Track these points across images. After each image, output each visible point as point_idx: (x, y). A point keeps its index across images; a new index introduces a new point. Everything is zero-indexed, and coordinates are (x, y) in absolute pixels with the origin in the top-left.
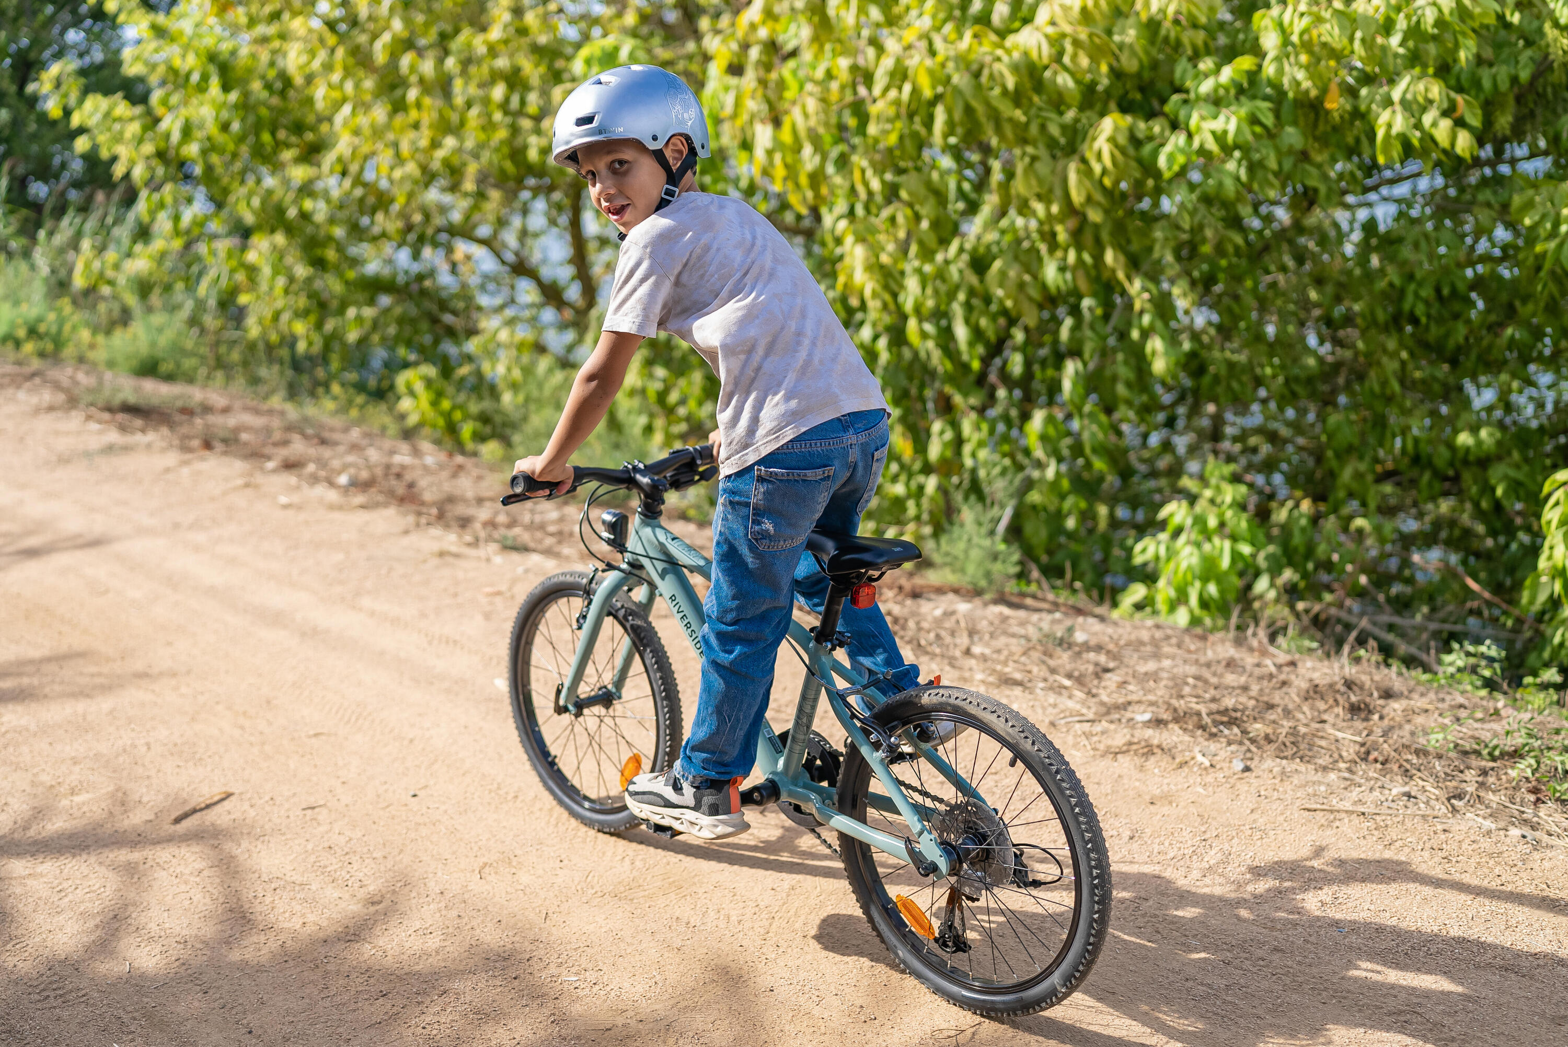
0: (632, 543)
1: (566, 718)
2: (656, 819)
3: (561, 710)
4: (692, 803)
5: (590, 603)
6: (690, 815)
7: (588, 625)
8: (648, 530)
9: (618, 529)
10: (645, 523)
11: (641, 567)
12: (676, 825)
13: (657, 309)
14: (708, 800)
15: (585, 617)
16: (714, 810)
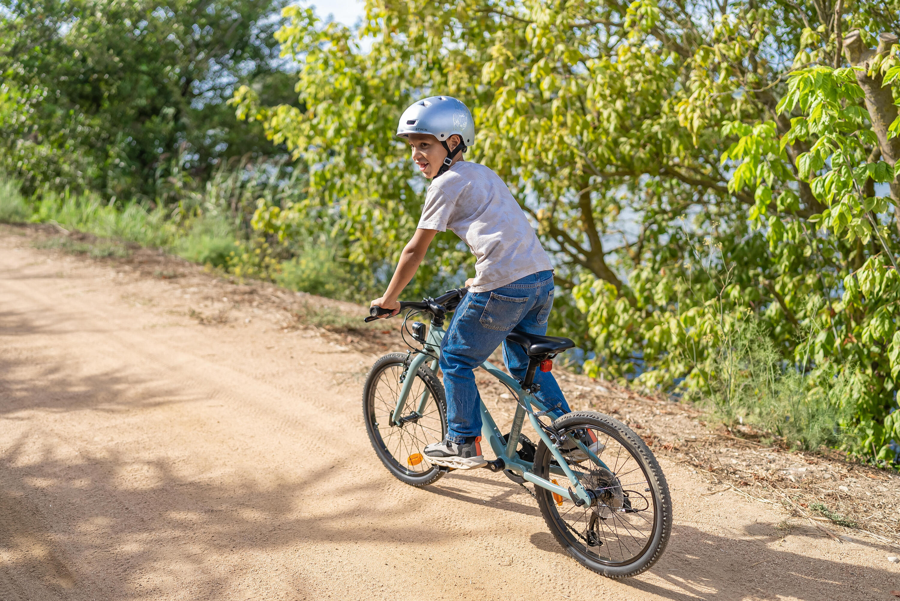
0: (428, 338)
1: (396, 428)
2: (440, 464)
3: (392, 424)
4: (457, 452)
5: (407, 369)
6: (457, 459)
7: (406, 381)
8: (436, 332)
9: (421, 331)
10: (434, 329)
11: (433, 351)
12: (450, 465)
13: (447, 218)
14: (465, 449)
15: (404, 377)
16: (468, 455)
